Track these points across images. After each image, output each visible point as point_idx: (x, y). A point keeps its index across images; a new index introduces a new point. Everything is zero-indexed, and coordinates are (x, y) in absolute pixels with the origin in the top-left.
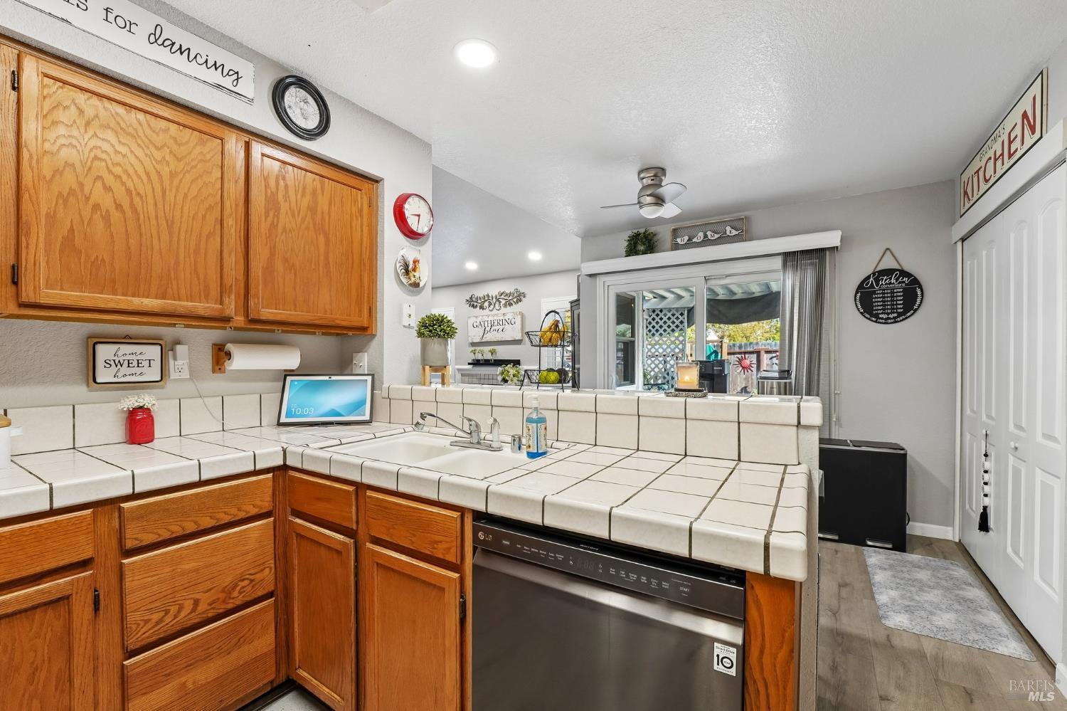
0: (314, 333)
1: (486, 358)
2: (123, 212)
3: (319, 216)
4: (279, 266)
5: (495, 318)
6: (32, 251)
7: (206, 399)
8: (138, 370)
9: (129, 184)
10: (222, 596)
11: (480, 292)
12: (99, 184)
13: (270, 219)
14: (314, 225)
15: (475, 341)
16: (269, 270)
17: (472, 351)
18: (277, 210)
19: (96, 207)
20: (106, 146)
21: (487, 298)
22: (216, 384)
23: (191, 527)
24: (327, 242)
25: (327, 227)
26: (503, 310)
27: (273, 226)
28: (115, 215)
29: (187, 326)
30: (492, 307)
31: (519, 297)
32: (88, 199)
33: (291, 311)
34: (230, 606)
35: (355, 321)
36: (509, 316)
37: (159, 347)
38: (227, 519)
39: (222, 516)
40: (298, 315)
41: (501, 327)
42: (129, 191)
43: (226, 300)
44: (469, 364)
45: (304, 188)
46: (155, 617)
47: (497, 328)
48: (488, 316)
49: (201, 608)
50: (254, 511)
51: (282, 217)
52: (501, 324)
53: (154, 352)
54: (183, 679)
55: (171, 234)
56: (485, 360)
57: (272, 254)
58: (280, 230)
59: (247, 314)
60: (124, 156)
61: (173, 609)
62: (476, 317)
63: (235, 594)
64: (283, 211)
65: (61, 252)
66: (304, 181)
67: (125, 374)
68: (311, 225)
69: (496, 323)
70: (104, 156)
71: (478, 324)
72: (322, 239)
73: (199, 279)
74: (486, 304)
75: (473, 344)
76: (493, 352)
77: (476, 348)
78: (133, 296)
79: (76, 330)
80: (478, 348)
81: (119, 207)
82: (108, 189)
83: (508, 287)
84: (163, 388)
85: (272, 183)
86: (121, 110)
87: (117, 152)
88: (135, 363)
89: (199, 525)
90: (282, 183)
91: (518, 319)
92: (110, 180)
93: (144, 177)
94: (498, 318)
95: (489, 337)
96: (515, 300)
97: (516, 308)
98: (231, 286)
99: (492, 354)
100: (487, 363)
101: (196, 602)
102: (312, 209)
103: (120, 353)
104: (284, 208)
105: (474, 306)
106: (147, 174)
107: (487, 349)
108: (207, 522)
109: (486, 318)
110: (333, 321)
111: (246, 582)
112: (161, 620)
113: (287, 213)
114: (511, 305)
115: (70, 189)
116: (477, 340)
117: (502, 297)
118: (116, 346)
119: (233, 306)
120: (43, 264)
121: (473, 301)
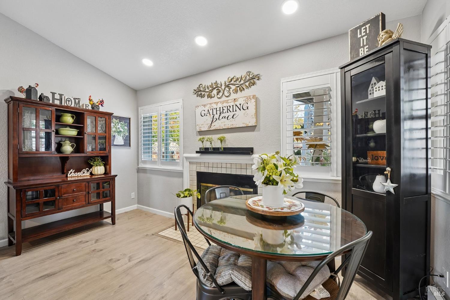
1: (214, 147)
5: (225, 105)
11: (207, 81)
15: (203, 129)
17: (200, 139)
21: (216, 87)
26: (233, 96)
30: (221, 94)
31: (252, 80)
36: (241, 101)
41: (232, 114)
44: (197, 152)
47: (226, 115)
48: (217, 103)
52: (231, 109)
56: (214, 149)
62: (204, 106)
69: (226, 109)
71: (206, 112)
74: (215, 92)
75: (201, 133)
76: (222, 140)
77: (204, 137)
80: (206, 137)
83: (239, 72)
91: (252, 104)
94: (228, 105)
95: (218, 125)
96: (247, 84)
97: (248, 92)
99: (221, 142)
100: (216, 151)
105: (202, 96)
107: (215, 137)
109: (215, 106)
114: (242, 90)
116: (205, 128)
117: (232, 82)
121: (200, 91)
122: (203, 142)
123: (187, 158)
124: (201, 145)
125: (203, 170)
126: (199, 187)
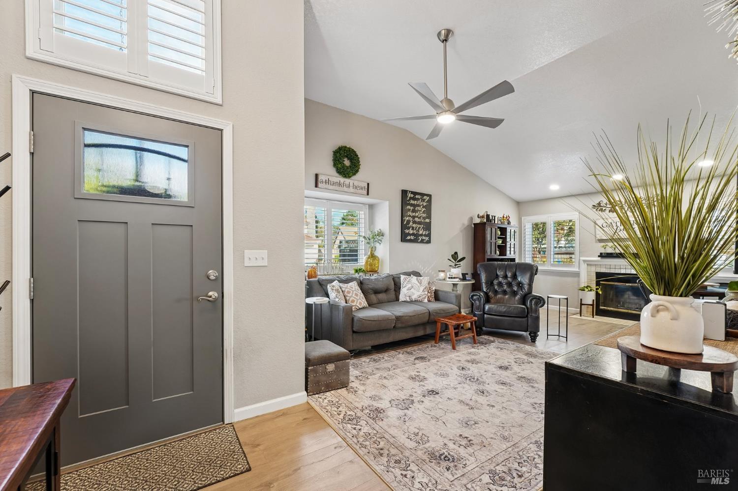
15: (603, 238)
17: (602, 246)
44: (598, 256)
71: (608, 224)
77: (606, 244)
80: (608, 244)
105: (601, 210)
116: (607, 237)
121: (601, 206)
122: (605, 248)
123: (584, 261)
124: (603, 251)
125: (603, 270)
126: (598, 284)
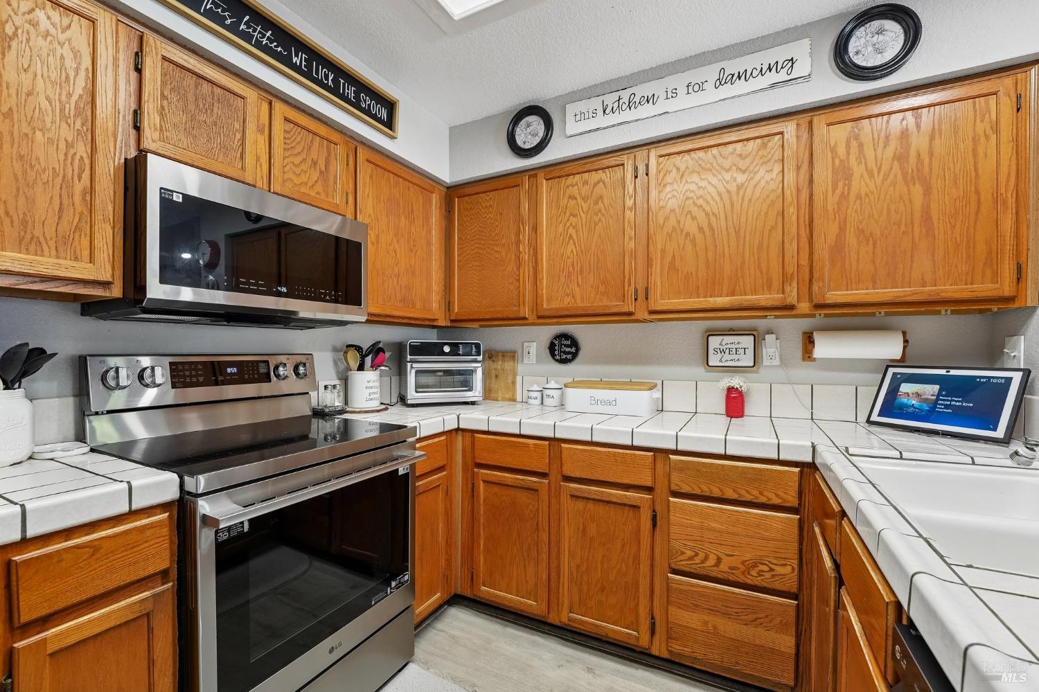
0: (939, 313)
2: (704, 233)
3: (913, 160)
4: (851, 240)
6: (653, 275)
7: (795, 386)
8: (736, 357)
9: (708, 209)
10: (742, 568)
12: (689, 217)
13: (838, 192)
14: (904, 175)
16: (838, 248)
18: (848, 176)
19: (688, 234)
20: (693, 187)
22: (805, 372)
23: (716, 493)
24: (927, 191)
25: (926, 170)
27: (844, 197)
28: (699, 236)
29: (776, 317)
32: (682, 231)
33: (867, 289)
34: (749, 582)
35: (984, 288)
37: (752, 337)
38: (748, 498)
39: (744, 493)
40: (877, 293)
42: (707, 214)
43: (788, 289)
45: (887, 137)
46: (689, 553)
49: (724, 567)
50: (776, 501)
51: (855, 183)
53: (748, 341)
54: (706, 618)
55: (738, 241)
57: (842, 229)
58: (852, 197)
59: (811, 300)
60: (704, 188)
61: (702, 556)
63: (754, 573)
64: (856, 176)
65: (668, 273)
66: (887, 127)
67: (728, 360)
68: (900, 177)
70: (692, 195)
72: (917, 190)
73: (761, 273)
78: (711, 297)
79: (697, 327)
81: (701, 229)
82: (694, 218)
84: (757, 372)
85: (841, 150)
86: (701, 154)
87: (700, 188)
88: (734, 351)
89: (723, 494)
90: (854, 144)
92: (695, 210)
93: (718, 199)
98: (792, 274)
101: (719, 560)
102: (901, 158)
103: (724, 343)
104: (858, 170)
106: (719, 194)
108: (730, 494)
110: (938, 294)
111: (766, 568)
112: (691, 558)
113: (862, 176)
115: (674, 227)
118: (721, 338)
119: (795, 293)
120: (659, 284)
